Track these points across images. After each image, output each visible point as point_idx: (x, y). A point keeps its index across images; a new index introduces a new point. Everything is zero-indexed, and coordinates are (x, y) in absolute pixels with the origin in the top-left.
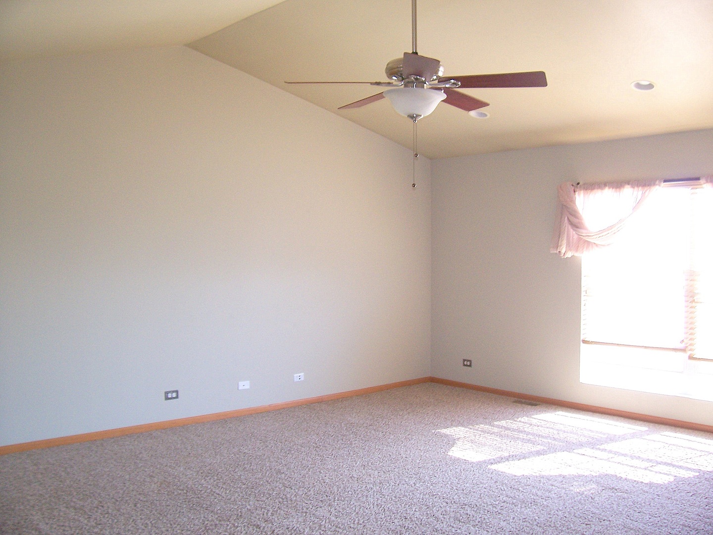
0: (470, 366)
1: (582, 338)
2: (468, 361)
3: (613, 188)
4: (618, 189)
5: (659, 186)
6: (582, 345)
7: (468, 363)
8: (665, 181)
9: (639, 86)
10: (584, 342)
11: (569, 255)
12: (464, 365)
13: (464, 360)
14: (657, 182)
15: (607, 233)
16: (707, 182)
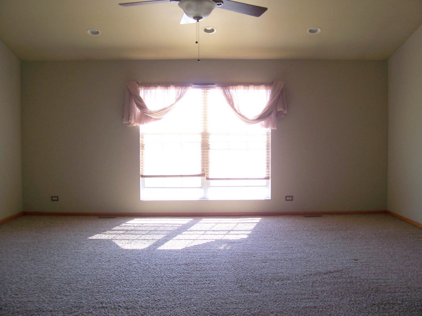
0: (57, 200)
1: (141, 173)
2: (55, 197)
3: (163, 87)
4: (166, 88)
5: (192, 87)
6: (141, 178)
7: (54, 199)
8: (195, 84)
9: (206, 31)
10: (143, 176)
11: (135, 125)
12: (53, 200)
13: (52, 197)
14: (191, 85)
15: (163, 111)
16: (218, 86)
